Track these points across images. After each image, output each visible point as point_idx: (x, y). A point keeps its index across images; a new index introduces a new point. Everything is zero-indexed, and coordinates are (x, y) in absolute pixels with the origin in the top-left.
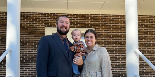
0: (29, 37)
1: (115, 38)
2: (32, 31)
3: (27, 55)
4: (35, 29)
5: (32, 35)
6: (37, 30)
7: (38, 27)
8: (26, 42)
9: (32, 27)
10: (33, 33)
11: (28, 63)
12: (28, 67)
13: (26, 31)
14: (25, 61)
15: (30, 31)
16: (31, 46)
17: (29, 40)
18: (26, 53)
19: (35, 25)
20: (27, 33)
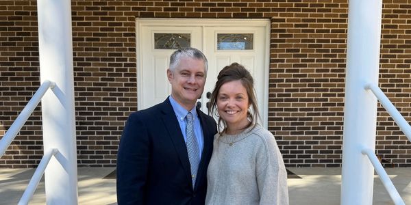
0: (95, 44)
2: (102, 29)
3: (91, 94)
4: (110, 24)
5: (103, 40)
6: (115, 27)
7: (118, 19)
8: (87, 59)
9: (102, 19)
10: (106, 35)
11: (96, 114)
12: (96, 123)
13: (87, 29)
14: (89, 109)
15: (97, 29)
16: (101, 69)
17: (94, 54)
18: (89, 89)
19: (111, 14)
20: (90, 34)
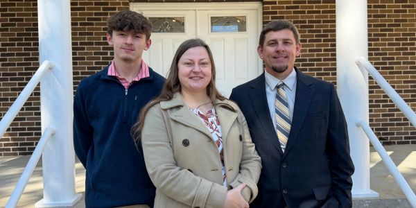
1: (317, 27)
2: (96, 14)
4: (104, 9)
5: (97, 24)
7: (112, 4)
8: (81, 44)
9: (96, 4)
10: (99, 19)
13: (80, 14)
15: (91, 14)
16: (95, 54)
17: (88, 39)
18: (83, 73)
